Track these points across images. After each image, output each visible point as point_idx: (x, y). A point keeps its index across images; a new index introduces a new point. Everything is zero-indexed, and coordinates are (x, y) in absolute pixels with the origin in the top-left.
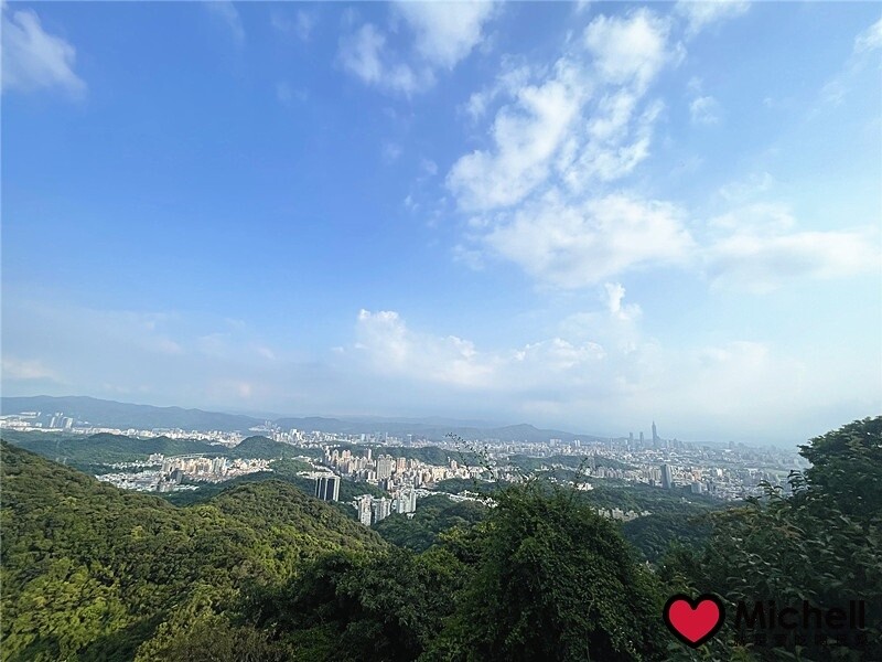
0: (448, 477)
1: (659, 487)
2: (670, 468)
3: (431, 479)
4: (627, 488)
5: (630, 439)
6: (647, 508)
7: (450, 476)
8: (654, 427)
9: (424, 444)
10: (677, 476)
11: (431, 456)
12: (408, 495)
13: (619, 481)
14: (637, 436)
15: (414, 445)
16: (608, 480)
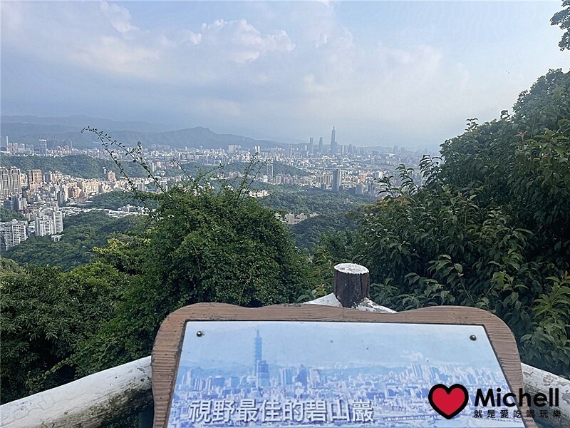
0: (105, 191)
1: (328, 191)
2: (341, 172)
3: (81, 194)
4: (301, 193)
5: (310, 145)
6: (316, 210)
7: (106, 189)
8: (334, 131)
9: (67, 152)
10: (345, 180)
11: (79, 166)
12: (51, 215)
13: (294, 187)
14: (316, 142)
15: (51, 153)
16: (284, 186)
